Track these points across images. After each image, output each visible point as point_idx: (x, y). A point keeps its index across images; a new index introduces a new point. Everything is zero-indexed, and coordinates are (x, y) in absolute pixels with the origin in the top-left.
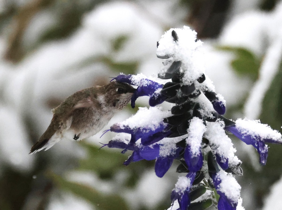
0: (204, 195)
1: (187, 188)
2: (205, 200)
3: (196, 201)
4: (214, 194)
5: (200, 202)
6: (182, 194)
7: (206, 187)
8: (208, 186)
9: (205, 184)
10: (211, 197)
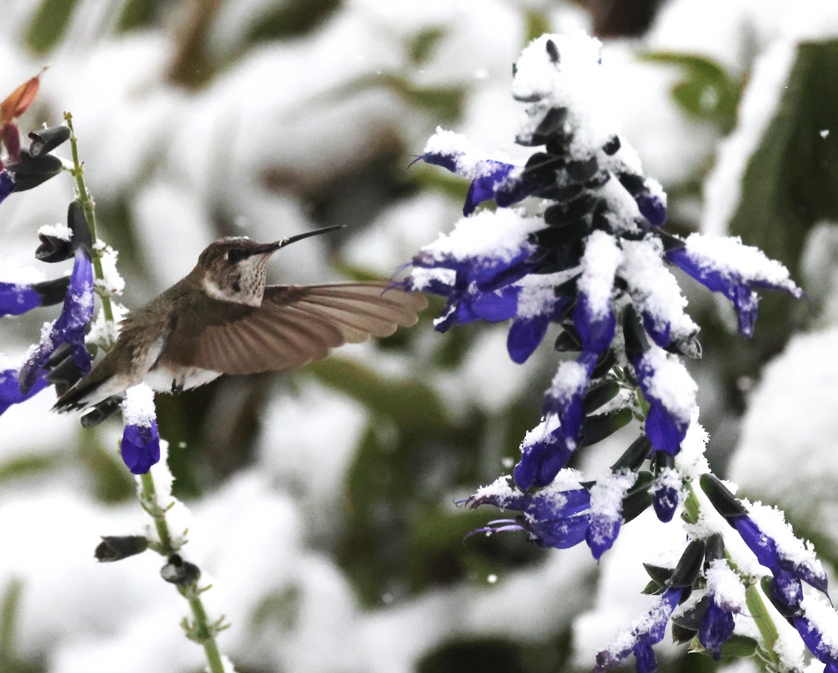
0: (615, 399)
1: (579, 388)
2: (617, 410)
3: (598, 412)
4: (636, 397)
5: (606, 414)
6: (567, 401)
7: (620, 383)
8: (624, 381)
9: (616, 376)
10: (631, 405)
